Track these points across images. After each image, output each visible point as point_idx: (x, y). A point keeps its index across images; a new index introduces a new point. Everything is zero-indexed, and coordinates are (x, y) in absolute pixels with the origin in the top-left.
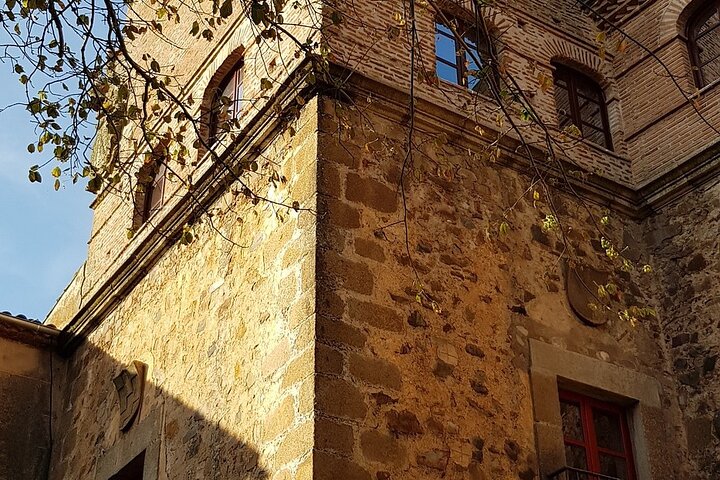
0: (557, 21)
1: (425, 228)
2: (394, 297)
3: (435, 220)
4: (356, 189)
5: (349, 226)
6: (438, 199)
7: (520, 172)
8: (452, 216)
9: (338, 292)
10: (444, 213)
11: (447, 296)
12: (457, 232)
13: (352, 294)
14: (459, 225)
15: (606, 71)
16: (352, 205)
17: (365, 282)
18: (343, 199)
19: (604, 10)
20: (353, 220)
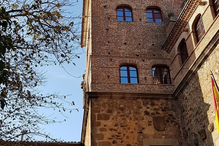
0: (154, 55)
1: (117, 121)
2: (109, 139)
3: (119, 118)
4: (100, 117)
5: (98, 126)
6: (120, 113)
8: (123, 116)
9: (96, 141)
10: (121, 116)
11: (122, 135)
12: (124, 119)
13: (99, 141)
14: (125, 117)
15: (168, 63)
16: (99, 121)
17: (102, 137)
18: (97, 120)
20: (99, 124)
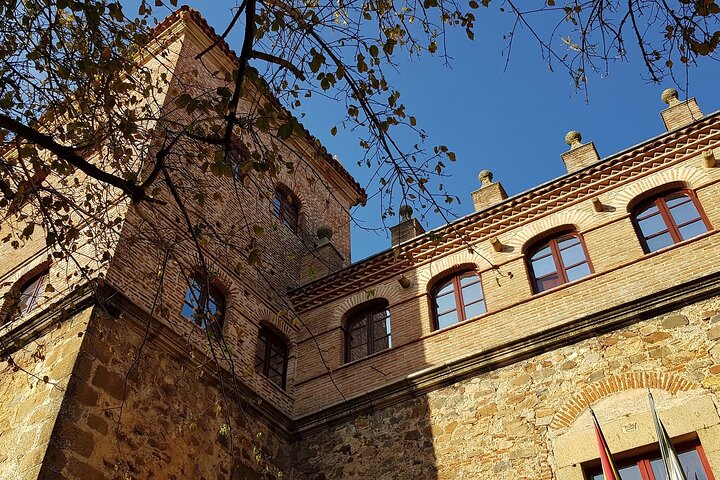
0: (269, 298)
1: (143, 417)
2: (105, 463)
3: (152, 412)
4: (102, 378)
5: (88, 404)
6: (159, 398)
7: (220, 391)
8: (165, 412)
9: (64, 451)
10: (160, 409)
11: (145, 470)
12: (165, 424)
13: (75, 454)
14: (168, 420)
15: (293, 337)
16: (95, 389)
17: (87, 447)
18: (89, 383)
19: (300, 299)
20: (92, 400)
